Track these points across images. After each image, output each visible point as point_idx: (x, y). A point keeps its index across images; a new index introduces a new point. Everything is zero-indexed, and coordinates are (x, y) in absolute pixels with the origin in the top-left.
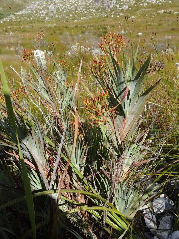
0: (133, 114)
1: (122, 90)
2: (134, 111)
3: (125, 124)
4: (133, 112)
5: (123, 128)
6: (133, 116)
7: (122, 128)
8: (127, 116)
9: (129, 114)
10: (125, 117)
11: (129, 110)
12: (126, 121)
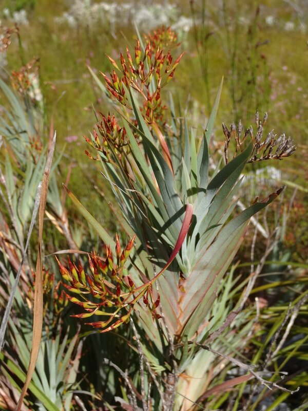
0: (204, 268)
1: (174, 212)
2: (208, 261)
3: (183, 292)
4: (205, 264)
5: (179, 303)
6: (206, 273)
7: (175, 304)
8: (189, 274)
9: (193, 269)
10: (181, 276)
11: (194, 260)
12: (185, 285)
